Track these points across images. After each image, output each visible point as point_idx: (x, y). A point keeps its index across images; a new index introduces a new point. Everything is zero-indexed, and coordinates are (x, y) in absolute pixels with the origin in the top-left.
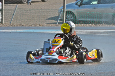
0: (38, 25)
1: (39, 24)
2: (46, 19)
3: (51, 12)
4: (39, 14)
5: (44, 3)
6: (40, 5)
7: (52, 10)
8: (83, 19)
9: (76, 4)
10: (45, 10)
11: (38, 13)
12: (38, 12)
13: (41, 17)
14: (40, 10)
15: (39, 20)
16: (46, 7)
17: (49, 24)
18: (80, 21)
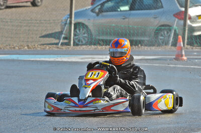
0: (26, 47)
1: (28, 46)
2: (40, 37)
3: (48, 25)
4: (27, 28)
5: (36, 8)
6: (29, 13)
7: (49, 20)
8: (105, 38)
9: (93, 10)
10: (38, 22)
11: (25, 26)
12: (25, 24)
13: (31, 33)
14: (30, 22)
15: (28, 38)
16: (39, 16)
17: (45, 46)
18: (99, 40)
